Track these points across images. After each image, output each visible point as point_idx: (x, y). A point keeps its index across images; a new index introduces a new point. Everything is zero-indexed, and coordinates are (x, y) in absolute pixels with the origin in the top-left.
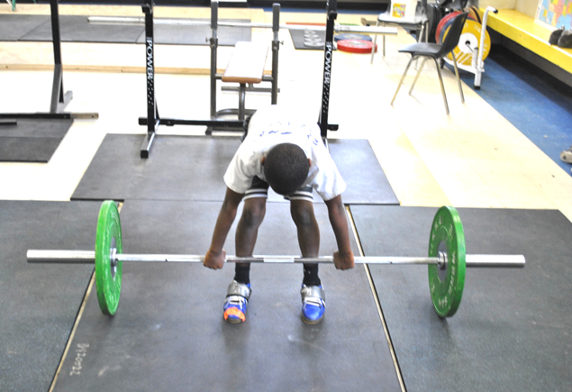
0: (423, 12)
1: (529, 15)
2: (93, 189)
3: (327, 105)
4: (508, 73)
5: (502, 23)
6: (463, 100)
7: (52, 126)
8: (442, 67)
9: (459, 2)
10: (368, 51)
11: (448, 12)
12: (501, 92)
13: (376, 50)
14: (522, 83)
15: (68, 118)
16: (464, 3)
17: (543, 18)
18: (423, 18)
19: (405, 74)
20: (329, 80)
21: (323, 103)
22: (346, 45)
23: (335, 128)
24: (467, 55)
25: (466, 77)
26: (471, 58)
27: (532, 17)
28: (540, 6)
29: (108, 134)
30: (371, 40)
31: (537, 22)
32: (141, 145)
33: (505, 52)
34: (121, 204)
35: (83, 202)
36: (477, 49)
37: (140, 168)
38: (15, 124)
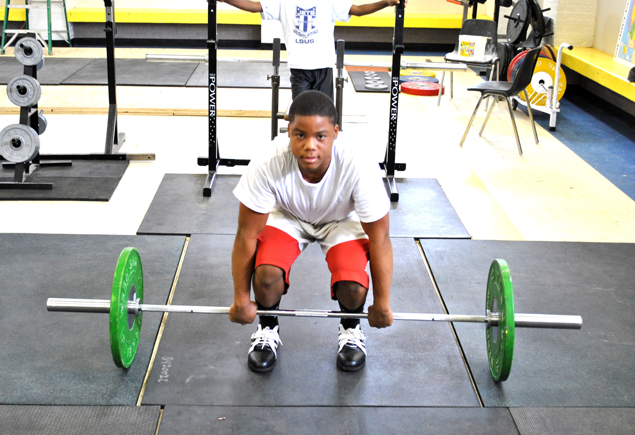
0: (493, 50)
1: (608, 53)
2: (159, 224)
3: (394, 142)
4: (586, 114)
5: (580, 61)
6: (538, 141)
7: (108, 167)
8: (515, 109)
9: (532, 41)
10: (434, 93)
11: (520, 51)
12: (578, 133)
13: (443, 93)
14: (601, 124)
15: (124, 159)
16: (537, 40)
17: (623, 56)
18: (493, 57)
19: (474, 113)
20: (396, 116)
21: (390, 140)
22: (410, 87)
23: (402, 167)
24: (541, 95)
25: (541, 118)
26: (545, 97)
27: (611, 55)
28: (619, 42)
29: (166, 175)
30: (437, 82)
31: (617, 60)
32: (203, 184)
33: (582, 93)
34: (188, 238)
35: (150, 236)
36: (552, 87)
37: (203, 206)
38: (70, 164)
